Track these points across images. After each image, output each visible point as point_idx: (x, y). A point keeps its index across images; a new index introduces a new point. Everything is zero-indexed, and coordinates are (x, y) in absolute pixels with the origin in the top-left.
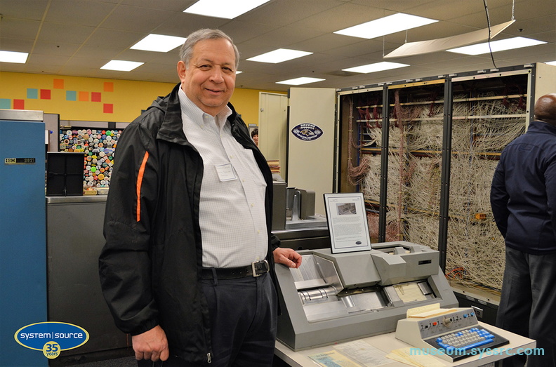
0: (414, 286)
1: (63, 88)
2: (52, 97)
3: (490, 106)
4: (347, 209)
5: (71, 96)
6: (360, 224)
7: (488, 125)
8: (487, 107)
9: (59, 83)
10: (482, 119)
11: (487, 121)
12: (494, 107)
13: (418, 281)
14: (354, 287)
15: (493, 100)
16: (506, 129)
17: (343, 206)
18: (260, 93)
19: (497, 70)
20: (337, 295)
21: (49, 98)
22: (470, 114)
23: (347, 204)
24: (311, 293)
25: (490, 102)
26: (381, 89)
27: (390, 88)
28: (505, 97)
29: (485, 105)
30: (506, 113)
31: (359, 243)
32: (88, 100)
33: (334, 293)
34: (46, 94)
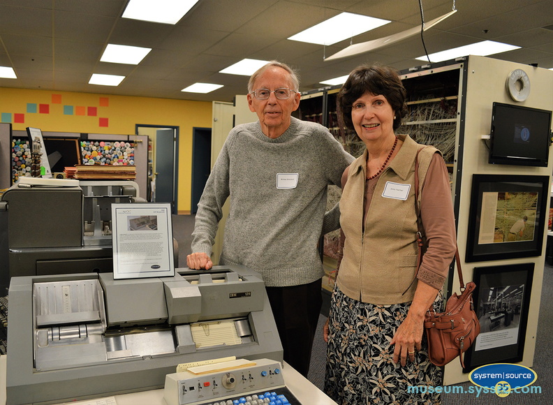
0: (229, 325)
1: (60, 103)
2: (50, 110)
3: (430, 110)
4: (143, 223)
5: (68, 110)
6: (162, 243)
7: (427, 132)
8: (426, 112)
9: (57, 99)
10: (421, 125)
11: (426, 128)
12: (434, 112)
13: (235, 318)
14: (132, 325)
15: (432, 103)
16: (445, 136)
17: (138, 219)
18: (214, 102)
19: (428, 66)
20: (102, 334)
21: (48, 112)
22: (409, 120)
23: (144, 217)
24: (63, 331)
25: (429, 106)
26: (321, 94)
27: (329, 92)
28: (442, 98)
29: (425, 109)
30: (445, 118)
31: (156, 267)
32: (84, 115)
33: (100, 332)
34: (44, 109)
